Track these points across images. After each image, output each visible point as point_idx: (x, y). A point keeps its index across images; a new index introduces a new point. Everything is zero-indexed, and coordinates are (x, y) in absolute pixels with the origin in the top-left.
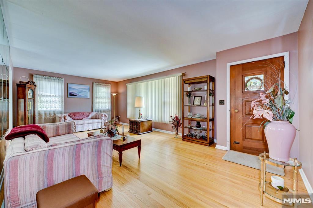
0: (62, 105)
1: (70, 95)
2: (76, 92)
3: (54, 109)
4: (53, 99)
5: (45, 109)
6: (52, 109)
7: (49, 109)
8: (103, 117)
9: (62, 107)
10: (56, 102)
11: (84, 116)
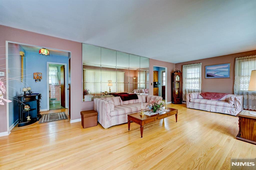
0: (199, 85)
1: (207, 76)
2: (213, 73)
3: (194, 88)
4: (193, 81)
5: (189, 88)
6: (193, 88)
7: (191, 88)
8: (232, 101)
9: (199, 87)
10: (195, 83)
11: (216, 96)
